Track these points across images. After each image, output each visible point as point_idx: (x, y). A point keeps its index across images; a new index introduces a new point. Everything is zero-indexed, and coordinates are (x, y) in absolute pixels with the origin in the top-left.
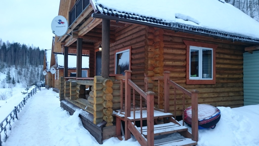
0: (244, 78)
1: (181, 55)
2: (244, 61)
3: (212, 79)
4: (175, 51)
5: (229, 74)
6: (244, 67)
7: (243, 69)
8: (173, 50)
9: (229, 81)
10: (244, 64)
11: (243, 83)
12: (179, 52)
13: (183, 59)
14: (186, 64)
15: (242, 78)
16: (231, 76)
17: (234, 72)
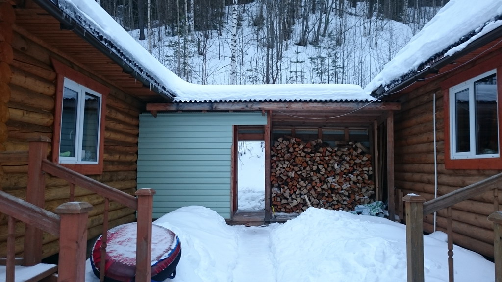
0: (138, 162)
1: (42, 95)
2: (141, 130)
3: (96, 163)
4: (30, 83)
5: (121, 153)
6: (140, 140)
7: (137, 144)
8: (26, 77)
9: (121, 168)
10: (140, 135)
11: (136, 171)
12: (41, 87)
13: (46, 109)
14: (52, 121)
15: (136, 162)
16: (123, 158)
17: (128, 149)
